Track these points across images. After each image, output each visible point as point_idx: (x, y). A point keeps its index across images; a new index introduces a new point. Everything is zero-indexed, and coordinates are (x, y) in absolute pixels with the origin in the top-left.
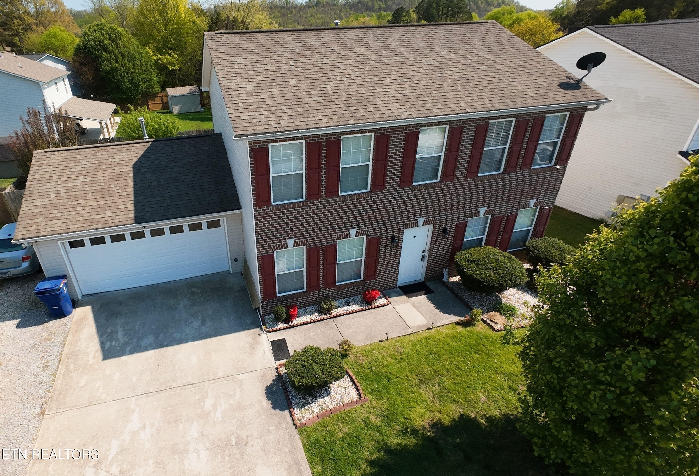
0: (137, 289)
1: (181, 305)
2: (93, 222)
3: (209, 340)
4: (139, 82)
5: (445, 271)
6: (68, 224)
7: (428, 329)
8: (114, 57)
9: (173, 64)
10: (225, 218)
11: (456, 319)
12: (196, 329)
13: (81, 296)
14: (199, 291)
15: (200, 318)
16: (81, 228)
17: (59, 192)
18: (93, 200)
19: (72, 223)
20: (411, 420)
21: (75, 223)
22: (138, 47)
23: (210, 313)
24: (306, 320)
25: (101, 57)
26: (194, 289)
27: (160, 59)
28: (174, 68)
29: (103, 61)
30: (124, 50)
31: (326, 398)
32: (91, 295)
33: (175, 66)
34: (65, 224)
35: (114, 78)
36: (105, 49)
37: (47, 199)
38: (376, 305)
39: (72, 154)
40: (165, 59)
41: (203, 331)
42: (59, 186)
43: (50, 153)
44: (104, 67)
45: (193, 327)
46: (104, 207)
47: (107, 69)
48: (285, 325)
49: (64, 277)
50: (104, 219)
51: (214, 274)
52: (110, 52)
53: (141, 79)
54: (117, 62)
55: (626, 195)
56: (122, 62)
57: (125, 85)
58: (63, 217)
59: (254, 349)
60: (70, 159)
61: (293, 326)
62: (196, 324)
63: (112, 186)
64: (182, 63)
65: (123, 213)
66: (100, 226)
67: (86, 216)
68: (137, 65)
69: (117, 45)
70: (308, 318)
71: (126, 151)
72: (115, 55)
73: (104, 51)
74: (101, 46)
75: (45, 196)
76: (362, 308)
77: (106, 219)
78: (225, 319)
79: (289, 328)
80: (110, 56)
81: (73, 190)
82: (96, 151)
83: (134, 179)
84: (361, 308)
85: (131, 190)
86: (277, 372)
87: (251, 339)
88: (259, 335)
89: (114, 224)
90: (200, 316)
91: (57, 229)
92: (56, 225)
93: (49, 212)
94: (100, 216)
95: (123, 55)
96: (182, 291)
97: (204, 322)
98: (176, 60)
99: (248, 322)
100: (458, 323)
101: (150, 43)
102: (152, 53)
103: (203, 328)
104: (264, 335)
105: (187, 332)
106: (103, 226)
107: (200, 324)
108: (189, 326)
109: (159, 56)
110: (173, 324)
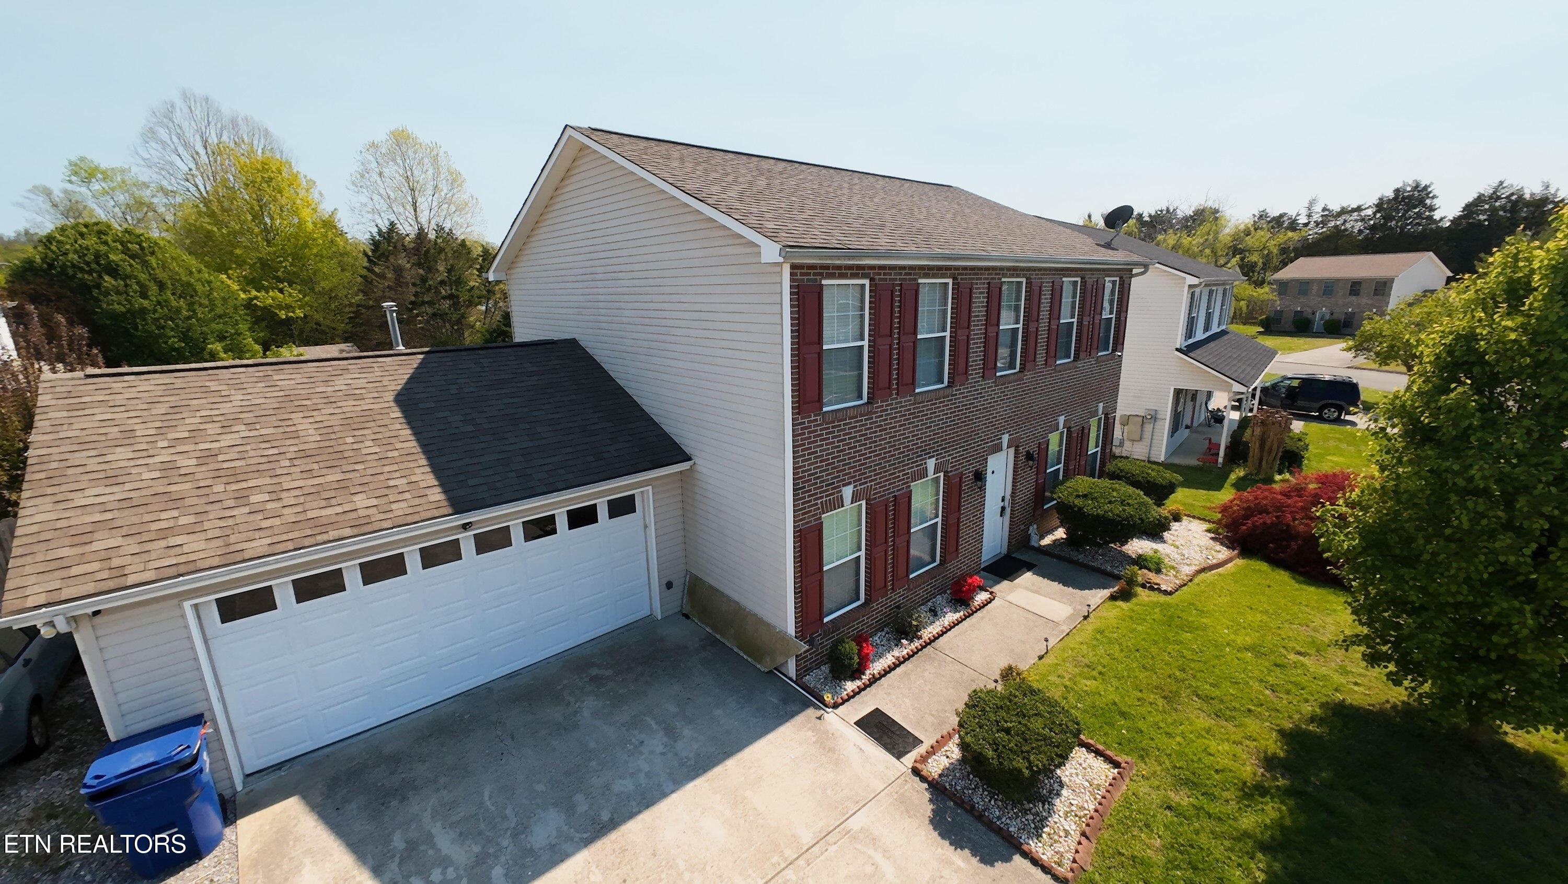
0: (430, 710)
1: (586, 713)
2: (322, 526)
3: (718, 770)
4: (205, 339)
5: (1033, 530)
6: (233, 539)
7: (1086, 618)
8: (136, 287)
9: (288, 307)
10: (650, 488)
11: (1106, 593)
12: (663, 754)
13: (242, 777)
14: (609, 673)
15: (655, 727)
16: (285, 544)
17: (169, 468)
18: (299, 476)
19: (243, 536)
20: (1231, 771)
21: (257, 534)
22: (200, 271)
23: (673, 709)
24: (890, 663)
25: (98, 286)
26: (594, 671)
27: (256, 298)
28: (291, 314)
29: (107, 294)
30: (162, 275)
31: (1065, 792)
32: (279, 766)
33: (293, 312)
34: (219, 542)
35: (136, 329)
36: (113, 271)
37: (128, 486)
38: (976, 604)
39: (187, 379)
40: (267, 298)
41: (684, 754)
42: (164, 451)
43: (107, 379)
44: (108, 304)
45: (652, 752)
46: (342, 486)
47: (114, 310)
48: (858, 683)
49: (197, 720)
50: (353, 515)
51: (621, 631)
52: (126, 277)
53: (212, 332)
54: (144, 295)
55: (1128, 414)
56: (159, 298)
57: (166, 343)
58: (207, 525)
59: (832, 750)
60: (187, 391)
61: (874, 680)
62: (656, 742)
63: (350, 440)
64: (311, 307)
65: (407, 496)
66: (347, 532)
67: (290, 515)
68: (201, 305)
69: (145, 264)
70: (888, 660)
71: (359, 371)
72: (138, 283)
73: (109, 275)
74: (98, 264)
75: (120, 480)
76: (962, 613)
77: (361, 513)
78: (718, 712)
79: (870, 685)
80: (126, 285)
81: (221, 458)
82: (270, 373)
83: (409, 423)
84: (957, 616)
85: (412, 445)
86: (923, 779)
87: (810, 733)
88: (819, 718)
89: (389, 521)
90: (653, 723)
91: (192, 557)
92: (186, 549)
93: (147, 518)
94: (339, 509)
95: (162, 286)
96: (565, 682)
97: (671, 733)
98: (297, 301)
99: (775, 701)
100: (1113, 598)
101: (231, 268)
102: (236, 287)
103: (680, 745)
104: (831, 716)
105: (646, 767)
106: (356, 531)
107: (665, 739)
108: (641, 753)
109: (254, 293)
110: (594, 763)
